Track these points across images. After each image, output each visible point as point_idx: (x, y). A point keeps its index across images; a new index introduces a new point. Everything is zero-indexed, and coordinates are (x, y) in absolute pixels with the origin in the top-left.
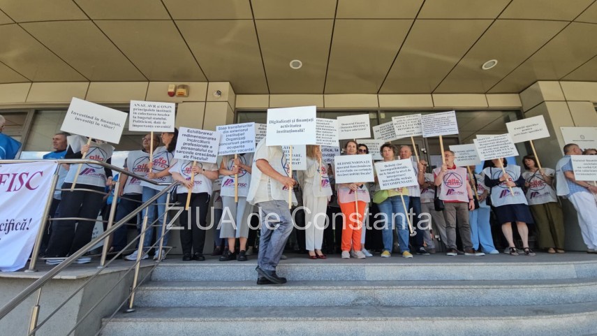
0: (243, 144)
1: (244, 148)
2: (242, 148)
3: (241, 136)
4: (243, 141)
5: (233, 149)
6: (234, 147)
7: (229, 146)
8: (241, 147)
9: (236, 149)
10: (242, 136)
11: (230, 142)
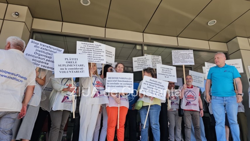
0: (47, 62)
1: (47, 66)
2: (46, 65)
3: (48, 55)
4: (49, 59)
5: (37, 63)
6: (39, 62)
7: (35, 59)
8: (45, 63)
9: (40, 64)
10: (50, 56)
11: (37, 55)
